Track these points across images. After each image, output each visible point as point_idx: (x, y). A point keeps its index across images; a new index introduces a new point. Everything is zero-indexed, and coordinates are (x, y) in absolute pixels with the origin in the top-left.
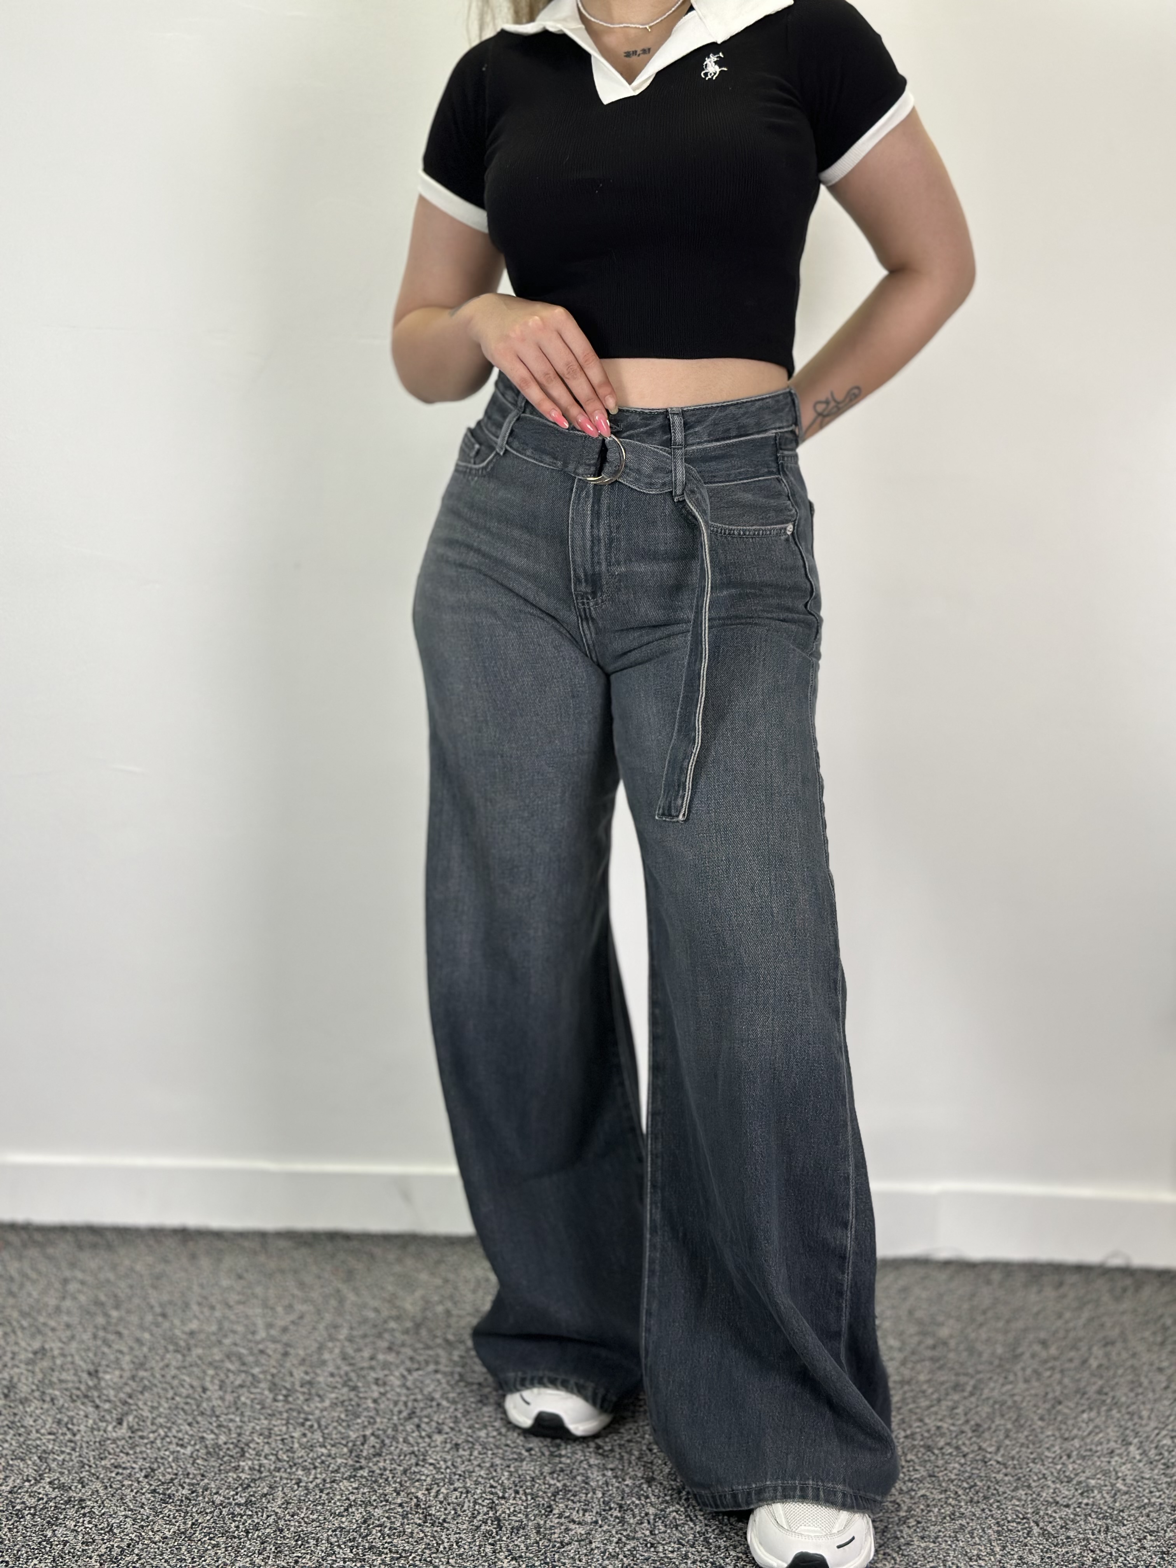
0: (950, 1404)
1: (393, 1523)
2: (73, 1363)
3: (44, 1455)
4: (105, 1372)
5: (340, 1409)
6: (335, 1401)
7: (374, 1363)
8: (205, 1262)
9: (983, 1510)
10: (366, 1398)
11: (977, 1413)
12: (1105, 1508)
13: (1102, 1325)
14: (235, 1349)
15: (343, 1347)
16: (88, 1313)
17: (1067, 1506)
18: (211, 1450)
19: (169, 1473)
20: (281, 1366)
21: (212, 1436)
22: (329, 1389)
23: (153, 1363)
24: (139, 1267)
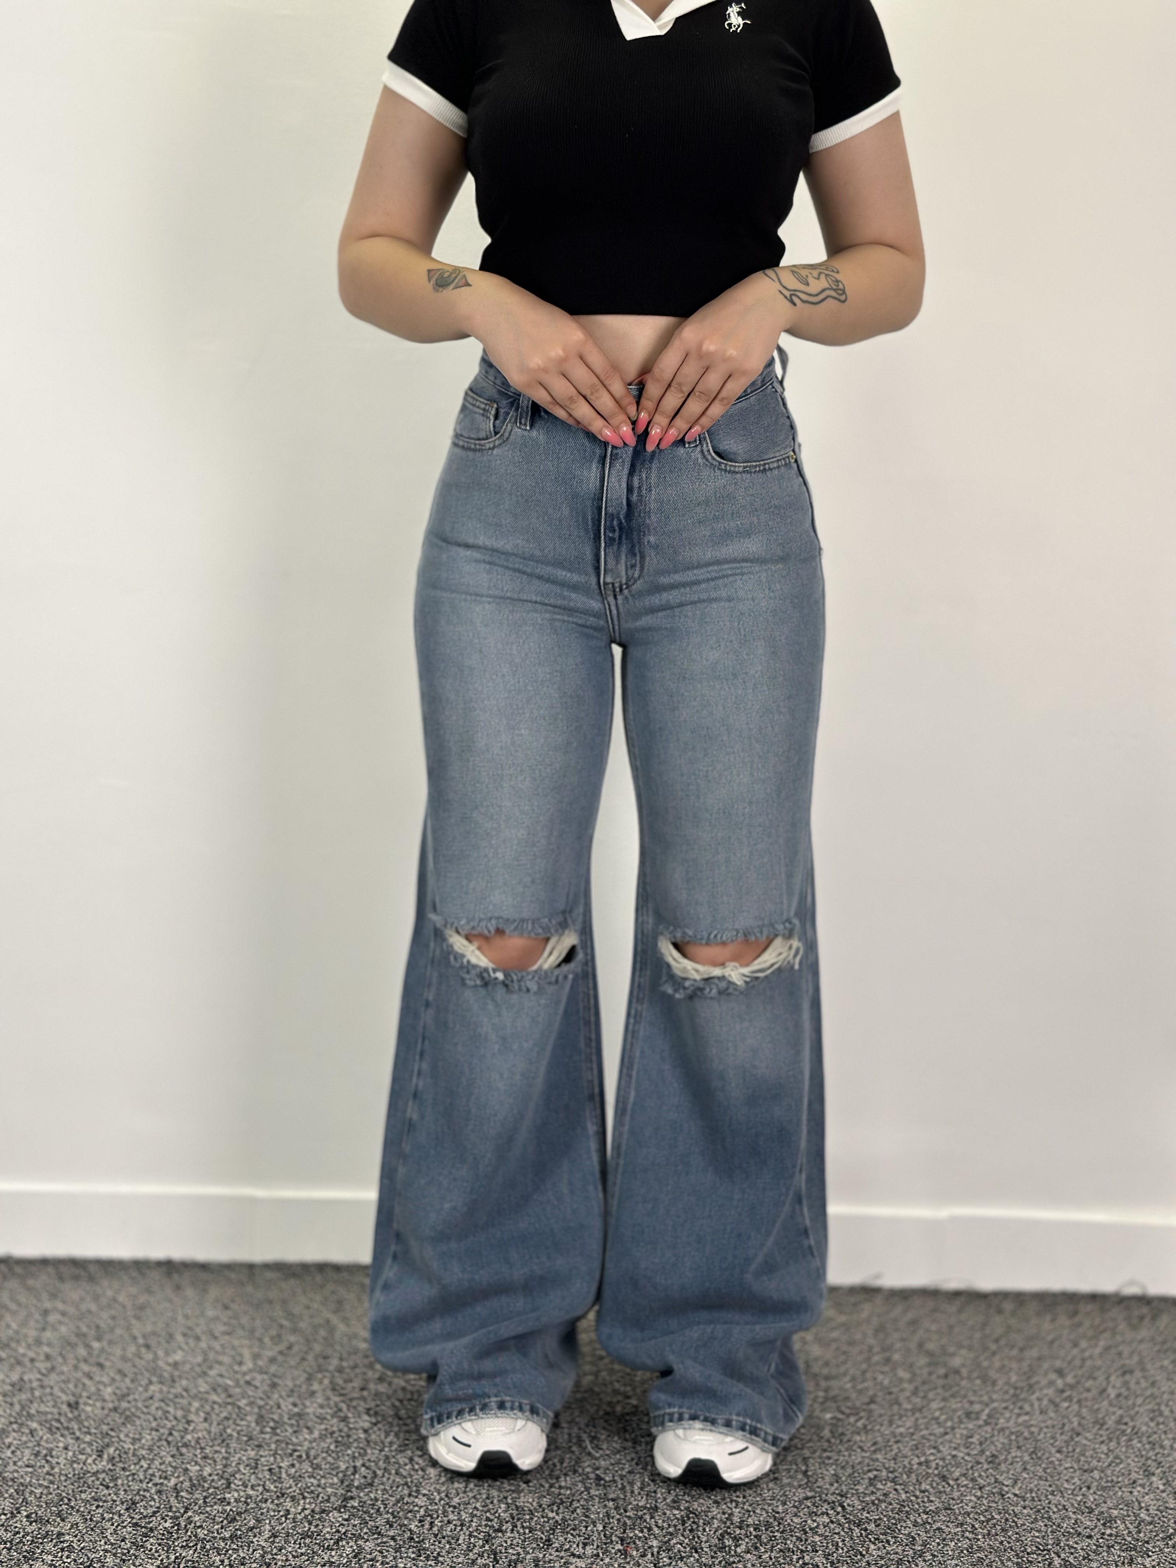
0: (965, 1432)
1: (385, 1557)
2: (51, 1394)
3: (21, 1488)
4: (86, 1404)
5: (329, 1440)
6: (324, 1432)
7: (365, 1393)
8: (190, 1292)
9: (1001, 1543)
10: (357, 1429)
11: (992, 1443)
12: (1129, 1539)
13: (1120, 1354)
14: (220, 1380)
15: (333, 1377)
16: (69, 1344)
17: (1090, 1537)
18: (195, 1482)
19: (151, 1506)
20: (269, 1397)
21: (198, 1468)
22: (319, 1421)
23: (137, 1397)
24: (121, 1299)
